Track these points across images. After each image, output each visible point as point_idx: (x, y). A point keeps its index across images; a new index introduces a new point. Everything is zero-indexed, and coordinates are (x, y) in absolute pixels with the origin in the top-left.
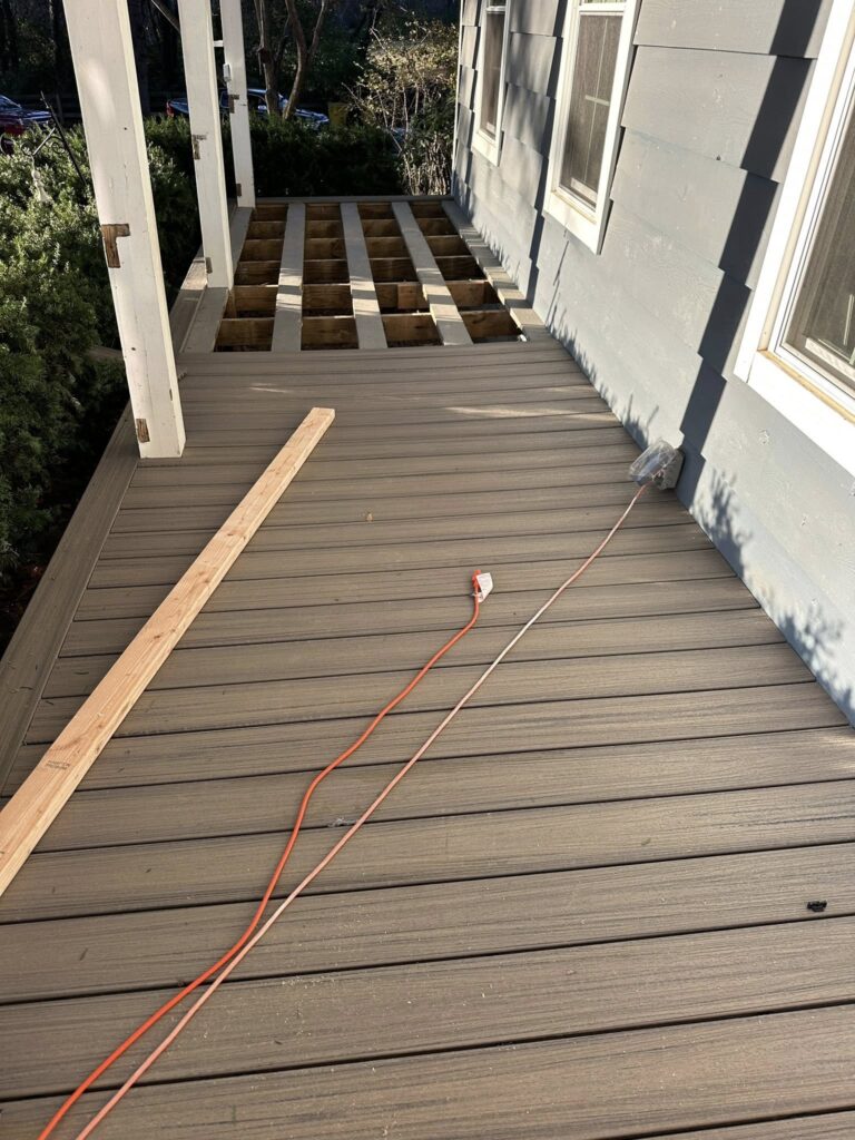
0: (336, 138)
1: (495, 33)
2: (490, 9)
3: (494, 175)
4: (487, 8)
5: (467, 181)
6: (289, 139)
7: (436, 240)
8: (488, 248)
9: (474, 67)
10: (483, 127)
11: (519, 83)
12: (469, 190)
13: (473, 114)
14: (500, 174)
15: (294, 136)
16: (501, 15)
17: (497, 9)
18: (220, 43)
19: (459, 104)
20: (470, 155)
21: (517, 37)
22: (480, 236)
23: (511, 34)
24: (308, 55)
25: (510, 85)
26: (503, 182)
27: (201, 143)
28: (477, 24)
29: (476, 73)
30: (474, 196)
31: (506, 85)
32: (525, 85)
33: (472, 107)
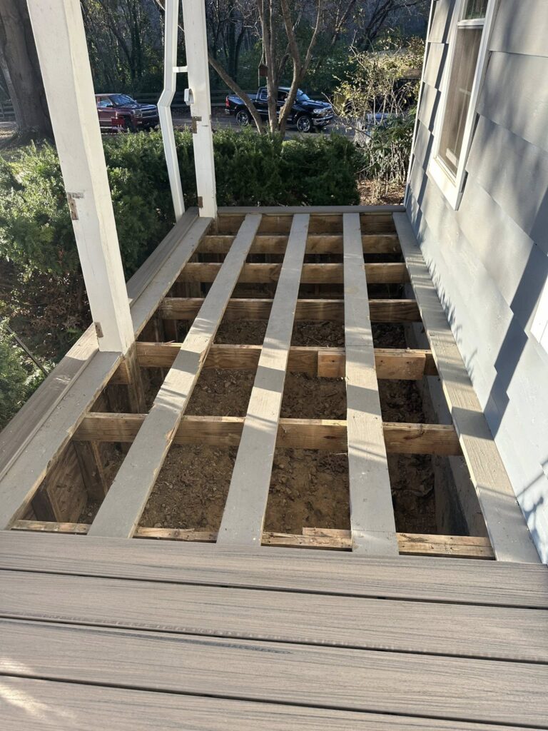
0: (304, 146)
1: (467, 50)
2: (462, 23)
3: (449, 216)
4: (459, 22)
5: (420, 201)
6: (253, 153)
7: (378, 267)
8: (436, 292)
9: (437, 86)
10: (442, 153)
11: (499, 119)
12: (420, 213)
13: (432, 137)
14: (458, 220)
15: (257, 150)
16: (478, 31)
17: (471, 23)
18: (183, 69)
19: (419, 121)
20: (425, 178)
21: (498, 58)
22: (427, 270)
23: (490, 54)
24: (302, 69)
25: (481, 119)
26: (461, 232)
27: (78, 202)
28: (444, 40)
29: (439, 94)
30: (426, 223)
31: (477, 118)
32: (509, 124)
33: (431, 128)
